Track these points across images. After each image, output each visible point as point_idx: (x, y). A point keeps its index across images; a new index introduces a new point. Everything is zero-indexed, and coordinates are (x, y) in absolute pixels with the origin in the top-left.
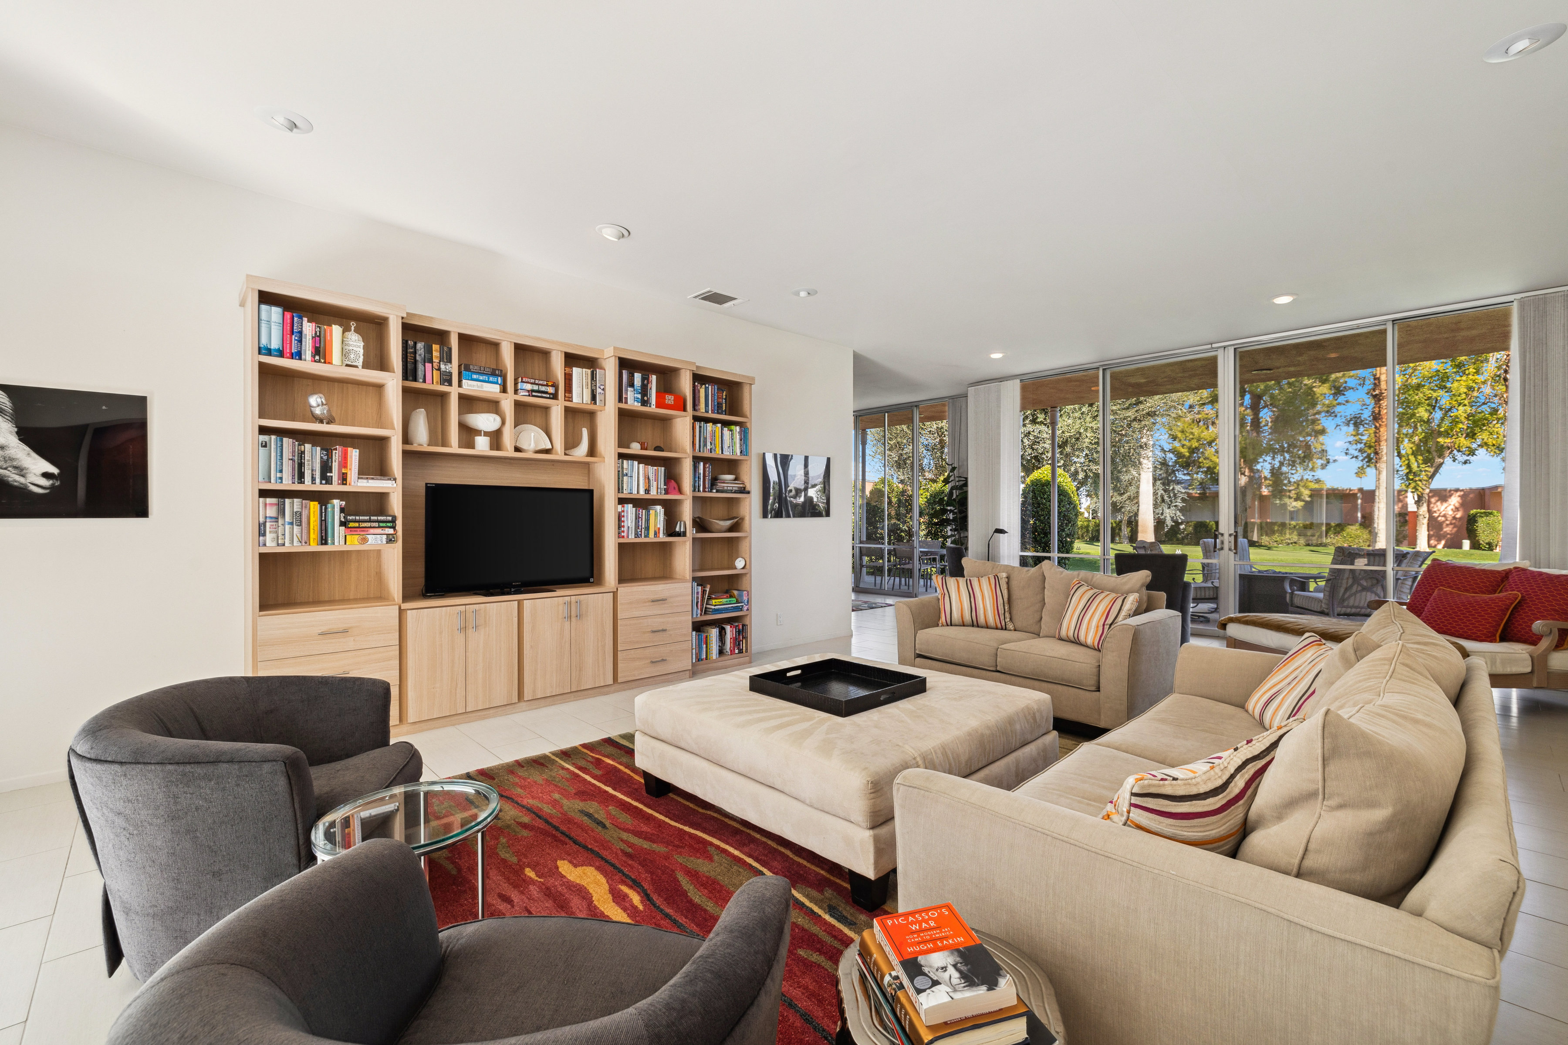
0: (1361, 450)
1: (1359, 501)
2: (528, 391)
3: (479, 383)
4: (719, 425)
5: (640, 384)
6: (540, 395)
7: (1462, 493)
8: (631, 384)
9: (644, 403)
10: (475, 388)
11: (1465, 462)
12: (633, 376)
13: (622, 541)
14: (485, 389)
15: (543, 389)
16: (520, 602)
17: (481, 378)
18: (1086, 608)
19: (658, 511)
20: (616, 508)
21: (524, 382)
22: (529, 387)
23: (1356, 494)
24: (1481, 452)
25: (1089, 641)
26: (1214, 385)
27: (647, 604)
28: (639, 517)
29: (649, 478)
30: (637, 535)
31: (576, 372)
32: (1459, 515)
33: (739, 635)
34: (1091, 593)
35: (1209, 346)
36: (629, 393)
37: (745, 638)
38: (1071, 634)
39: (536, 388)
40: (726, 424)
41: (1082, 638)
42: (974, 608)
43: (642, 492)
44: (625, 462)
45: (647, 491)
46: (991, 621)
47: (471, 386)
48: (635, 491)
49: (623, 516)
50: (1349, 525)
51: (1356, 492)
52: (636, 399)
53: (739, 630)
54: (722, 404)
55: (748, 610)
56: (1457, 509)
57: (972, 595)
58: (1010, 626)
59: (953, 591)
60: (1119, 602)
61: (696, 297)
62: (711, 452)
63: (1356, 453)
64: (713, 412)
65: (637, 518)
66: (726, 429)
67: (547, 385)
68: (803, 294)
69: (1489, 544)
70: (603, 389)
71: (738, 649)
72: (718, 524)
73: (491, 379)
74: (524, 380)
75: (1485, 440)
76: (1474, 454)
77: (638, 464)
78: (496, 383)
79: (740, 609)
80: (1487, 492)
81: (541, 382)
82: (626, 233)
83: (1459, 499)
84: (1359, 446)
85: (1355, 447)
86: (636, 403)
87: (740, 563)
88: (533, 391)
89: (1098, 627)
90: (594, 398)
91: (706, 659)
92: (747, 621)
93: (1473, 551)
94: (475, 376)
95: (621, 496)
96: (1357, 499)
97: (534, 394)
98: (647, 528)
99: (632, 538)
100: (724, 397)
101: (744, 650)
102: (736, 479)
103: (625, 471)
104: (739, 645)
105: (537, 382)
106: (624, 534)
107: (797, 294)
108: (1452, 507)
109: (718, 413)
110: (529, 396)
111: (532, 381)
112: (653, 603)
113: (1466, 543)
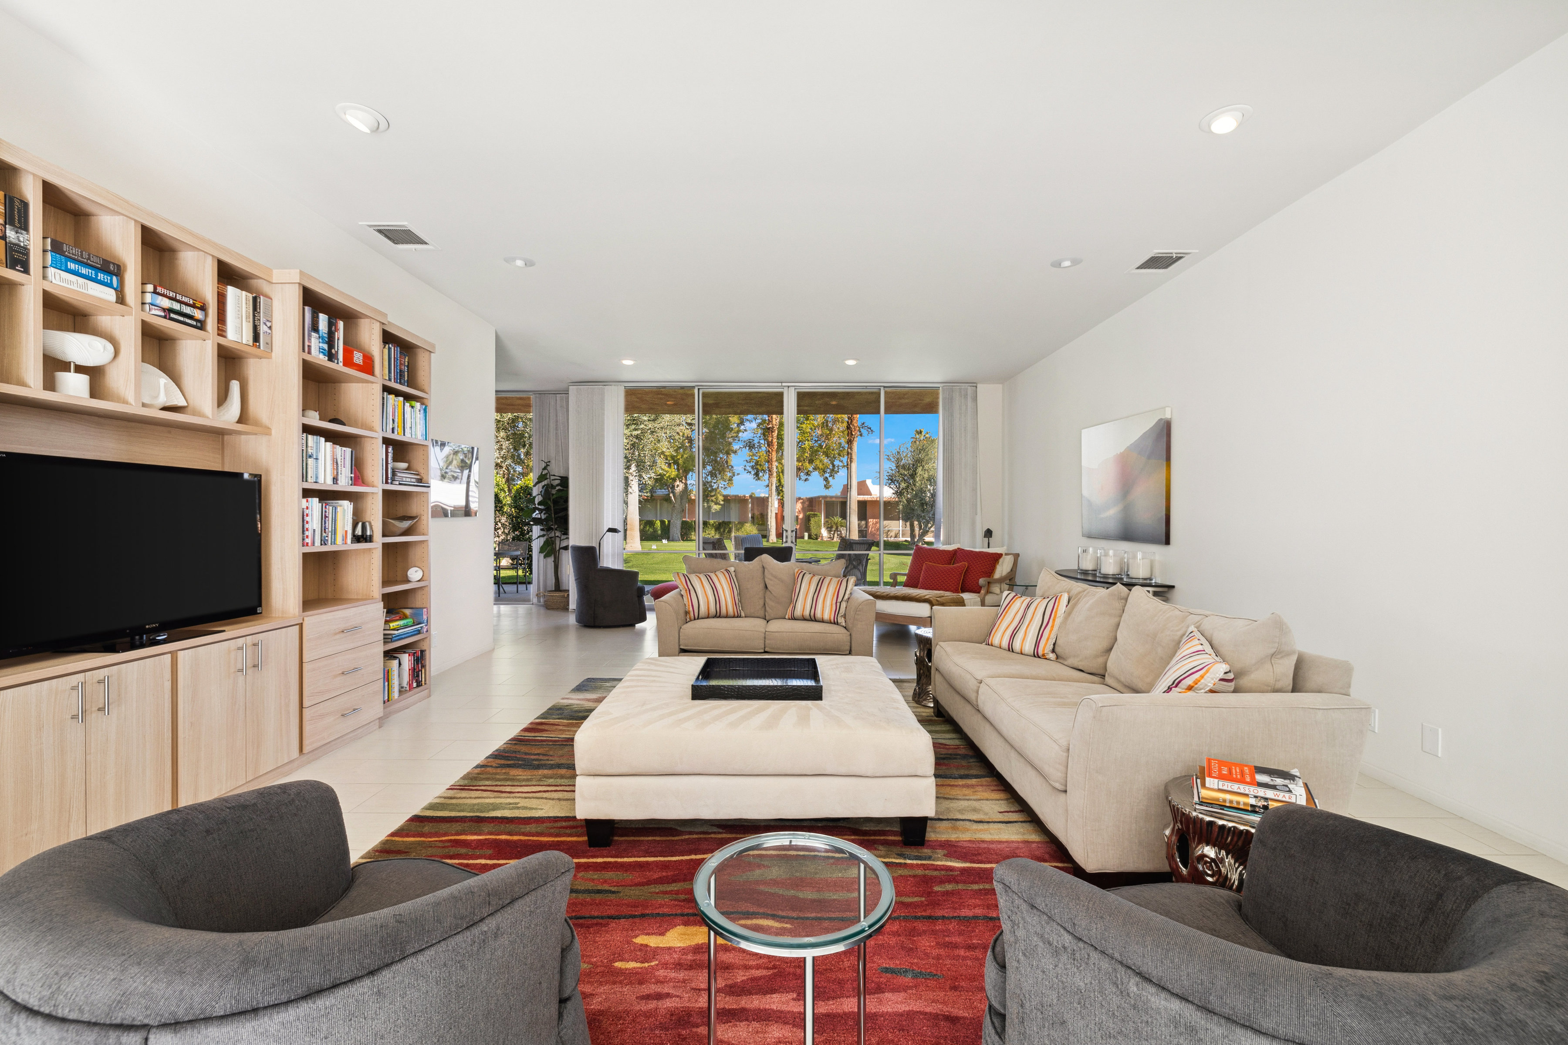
2: (164, 310)
3: (81, 280)
4: (401, 399)
5: (327, 330)
6: (181, 319)
8: (315, 328)
9: (331, 357)
10: (74, 287)
11: (806, 480)
12: (318, 317)
13: (307, 550)
14: (91, 292)
15: (187, 310)
16: (174, 654)
17: (84, 271)
18: (817, 591)
19: (346, 508)
20: (300, 503)
21: (159, 294)
22: (166, 303)
23: (747, 500)
24: (816, 474)
25: (826, 617)
26: (781, 413)
27: (338, 636)
28: (326, 517)
29: (337, 463)
30: (324, 542)
31: (232, 292)
33: (418, 664)
34: (816, 579)
35: (780, 384)
36: (313, 340)
37: (423, 666)
38: (807, 613)
39: (176, 306)
40: (408, 397)
41: (819, 615)
42: (717, 601)
43: (329, 481)
44: (310, 437)
45: (335, 480)
46: (731, 612)
47: (66, 281)
48: (321, 480)
49: (307, 515)
52: (321, 350)
53: (418, 658)
54: (404, 372)
55: (427, 631)
57: (714, 589)
58: (743, 614)
59: (698, 586)
60: (844, 583)
61: (370, 226)
62: (393, 432)
63: (750, 469)
64: (396, 382)
65: (324, 517)
66: (407, 405)
67: (193, 306)
68: (520, 263)
69: (816, 535)
70: (270, 328)
71: (417, 681)
72: (394, 525)
73: (101, 276)
74: (159, 289)
76: (809, 475)
77: (326, 441)
78: (110, 285)
79: (419, 632)
81: (184, 299)
82: (383, 125)
86: (321, 356)
87: (414, 574)
88: (171, 311)
89: (832, 605)
90: (256, 338)
91: (388, 701)
92: (424, 646)
93: (810, 540)
94: (72, 266)
95: (307, 486)
97: (172, 315)
98: (334, 532)
99: (318, 548)
100: (406, 364)
101: (423, 682)
102: (408, 469)
103: (310, 451)
104: (418, 676)
105: (179, 297)
106: (308, 541)
107: (509, 260)
109: (400, 383)
110: (165, 317)
111: (172, 294)
112: (342, 635)
113: (806, 535)
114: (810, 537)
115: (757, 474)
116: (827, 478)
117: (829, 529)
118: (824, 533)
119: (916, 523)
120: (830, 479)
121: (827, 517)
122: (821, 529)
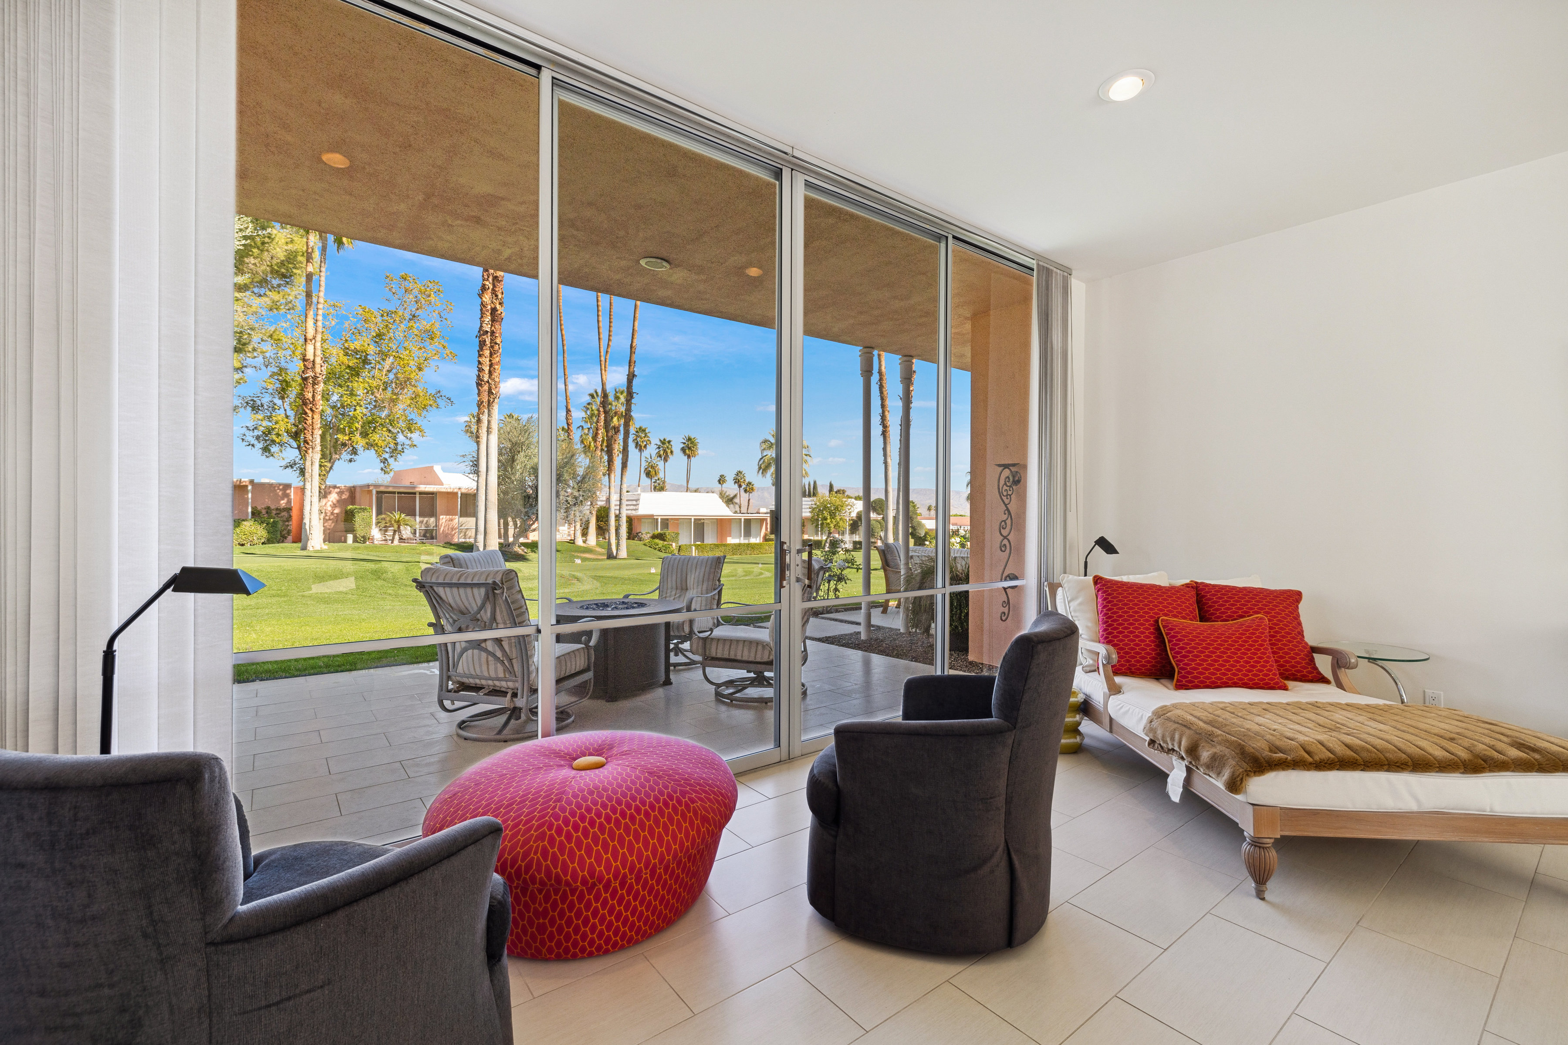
0: (258, 438)
1: (250, 495)
7: (339, 490)
11: (350, 461)
23: (247, 486)
24: (367, 452)
32: (337, 511)
50: (244, 520)
51: (247, 484)
56: (334, 506)
69: (364, 537)
75: (376, 442)
76: (356, 454)
80: (358, 490)
83: (336, 495)
84: (256, 433)
85: (251, 433)
96: (247, 492)
108: (330, 503)
113: (350, 537)
114: (355, 540)
115: (266, 449)
116: (386, 459)
117: (384, 530)
118: (376, 533)
119: (510, 519)
120: (391, 461)
121: (379, 512)
122: (371, 528)
